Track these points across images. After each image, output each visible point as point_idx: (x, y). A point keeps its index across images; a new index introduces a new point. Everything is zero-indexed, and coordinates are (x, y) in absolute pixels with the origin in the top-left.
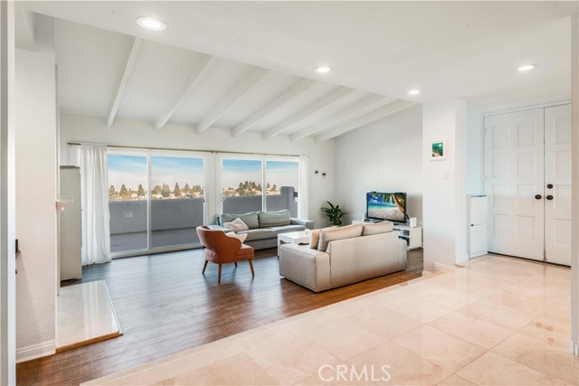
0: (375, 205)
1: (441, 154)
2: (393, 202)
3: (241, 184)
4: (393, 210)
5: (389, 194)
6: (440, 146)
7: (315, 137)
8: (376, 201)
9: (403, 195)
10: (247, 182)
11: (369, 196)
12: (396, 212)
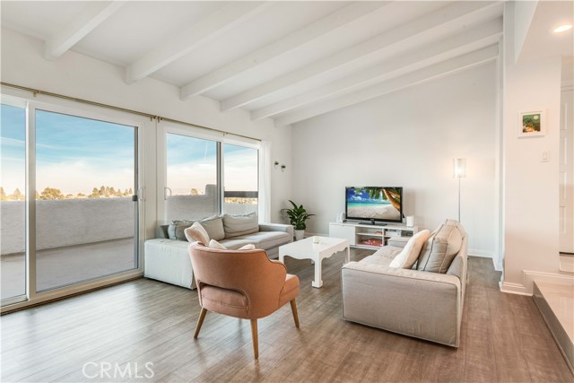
0: (358, 202)
1: (537, 128)
2: (385, 198)
3: (95, 189)
4: (384, 207)
5: (379, 189)
6: (536, 118)
7: (276, 119)
8: (359, 198)
9: (399, 190)
10: (103, 188)
11: (350, 192)
12: (388, 209)
